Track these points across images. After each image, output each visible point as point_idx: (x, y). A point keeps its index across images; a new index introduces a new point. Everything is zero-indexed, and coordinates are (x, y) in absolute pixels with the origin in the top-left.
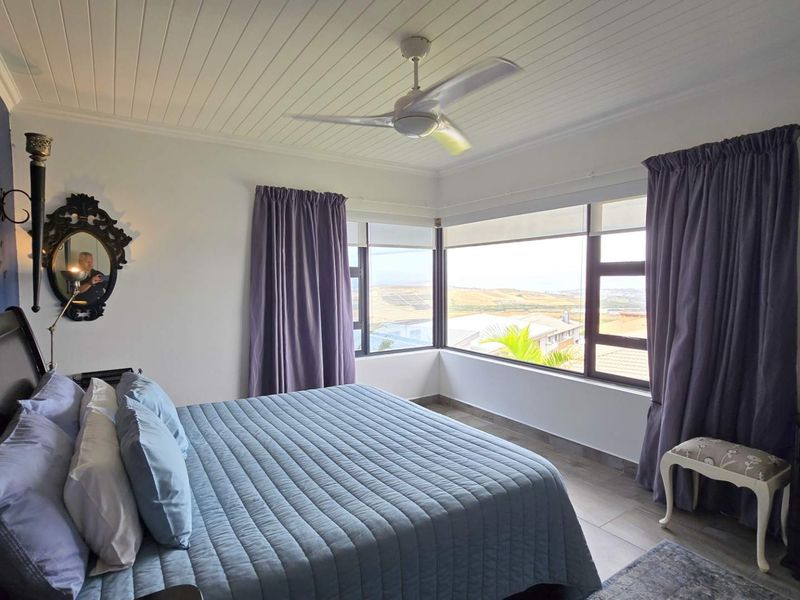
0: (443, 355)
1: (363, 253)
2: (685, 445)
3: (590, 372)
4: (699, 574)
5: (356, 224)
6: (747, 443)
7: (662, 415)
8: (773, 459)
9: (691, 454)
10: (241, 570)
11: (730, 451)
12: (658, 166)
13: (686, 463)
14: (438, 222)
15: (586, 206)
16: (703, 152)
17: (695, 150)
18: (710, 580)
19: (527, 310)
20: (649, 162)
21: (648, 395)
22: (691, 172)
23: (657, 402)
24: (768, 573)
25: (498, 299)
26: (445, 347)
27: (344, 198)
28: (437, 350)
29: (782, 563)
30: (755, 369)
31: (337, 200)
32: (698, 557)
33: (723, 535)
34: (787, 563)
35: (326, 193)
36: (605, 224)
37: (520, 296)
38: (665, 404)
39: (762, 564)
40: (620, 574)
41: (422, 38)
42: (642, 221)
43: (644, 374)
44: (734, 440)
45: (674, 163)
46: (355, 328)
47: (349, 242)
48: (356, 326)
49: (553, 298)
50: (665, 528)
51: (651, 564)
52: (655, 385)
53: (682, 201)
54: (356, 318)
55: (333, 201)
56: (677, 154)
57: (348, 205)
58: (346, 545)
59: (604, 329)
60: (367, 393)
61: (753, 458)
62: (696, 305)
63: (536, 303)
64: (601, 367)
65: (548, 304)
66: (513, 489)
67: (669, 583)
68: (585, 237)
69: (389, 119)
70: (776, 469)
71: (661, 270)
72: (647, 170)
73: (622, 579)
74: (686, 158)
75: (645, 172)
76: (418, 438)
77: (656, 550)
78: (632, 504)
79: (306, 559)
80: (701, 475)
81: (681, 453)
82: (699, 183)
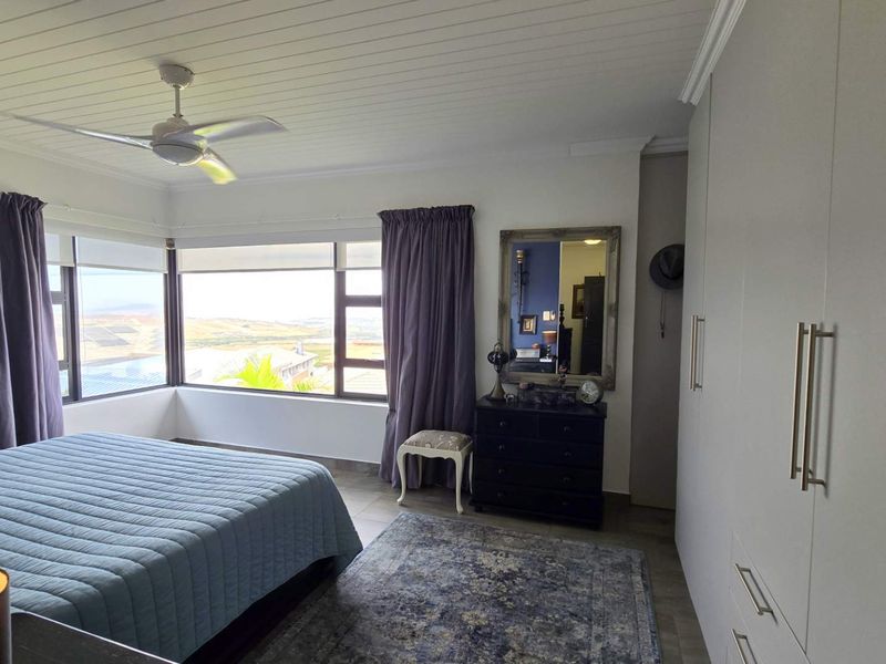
0: (180, 393)
1: (69, 274)
2: (413, 438)
3: (340, 393)
4: (424, 527)
5: (57, 236)
6: (450, 430)
7: (397, 418)
8: (464, 436)
9: (417, 443)
10: (47, 603)
11: (439, 436)
12: (389, 218)
13: (414, 451)
14: (170, 243)
15: (332, 244)
16: (419, 214)
17: (414, 210)
18: (430, 528)
19: (255, 342)
20: (383, 215)
21: (387, 405)
22: (411, 226)
23: (392, 410)
24: (463, 513)
25: (221, 330)
26: (183, 384)
27: (40, 203)
28: (173, 389)
29: (470, 504)
30: (453, 373)
31: (31, 206)
32: (423, 517)
33: (438, 499)
34: (473, 503)
35: (13, 194)
36: (349, 263)
37: (245, 326)
38: (398, 410)
39: (459, 508)
40: (373, 543)
41: (186, 69)
42: (378, 261)
43: (383, 390)
44: (443, 430)
45: (400, 218)
46: (61, 369)
47: (48, 259)
48: (62, 366)
49: (285, 328)
50: (402, 505)
51: (393, 530)
52: (390, 398)
53: (406, 250)
54: (61, 356)
55: (23, 205)
56: (402, 212)
57: (47, 213)
58: (155, 558)
59: (350, 353)
60: (101, 439)
61: (453, 438)
62: (417, 332)
63: (266, 334)
64: (347, 388)
65: (278, 335)
66: (295, 487)
67: (406, 538)
68: (332, 272)
69: (149, 142)
70: (466, 442)
71: (393, 303)
72: (380, 221)
73: (375, 546)
74: (407, 216)
75: (379, 222)
76: (188, 469)
77: (397, 520)
78: (377, 495)
79: (118, 577)
80: (423, 457)
81: (411, 444)
82: (416, 238)
